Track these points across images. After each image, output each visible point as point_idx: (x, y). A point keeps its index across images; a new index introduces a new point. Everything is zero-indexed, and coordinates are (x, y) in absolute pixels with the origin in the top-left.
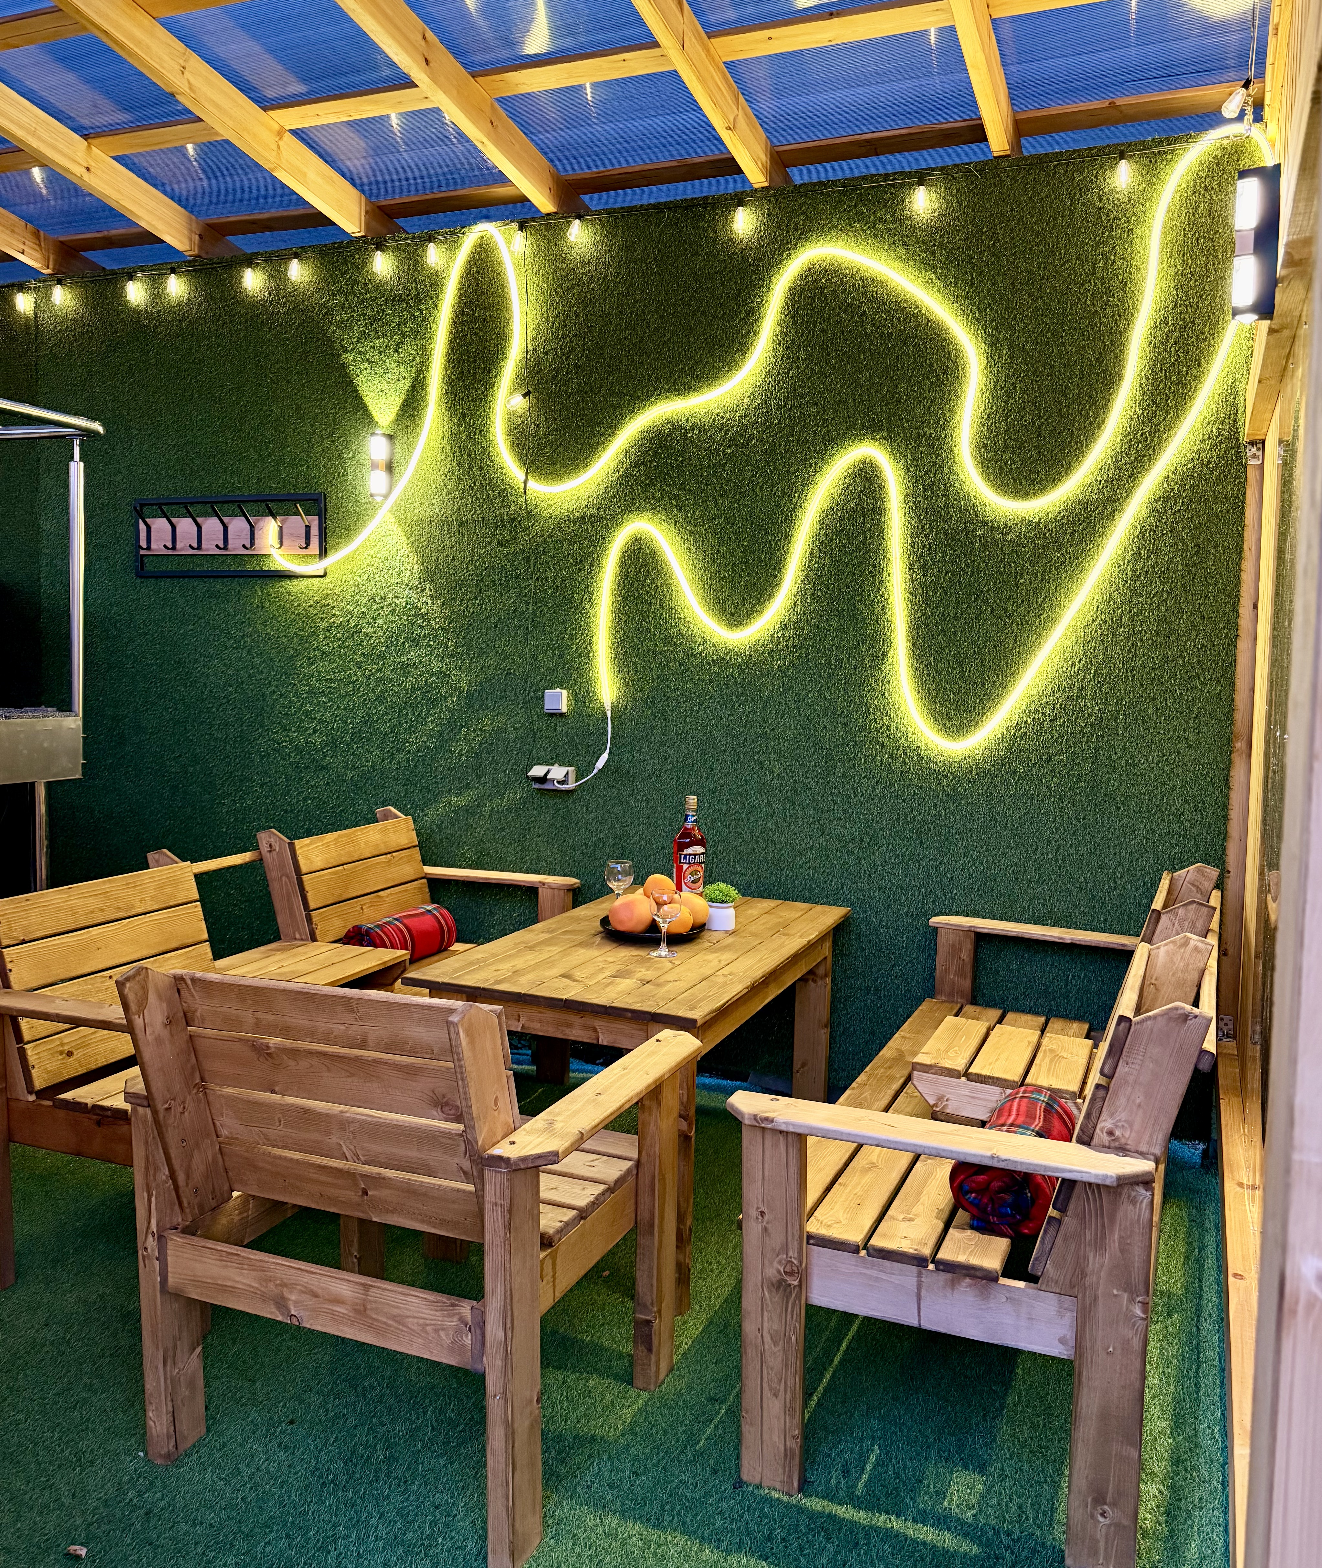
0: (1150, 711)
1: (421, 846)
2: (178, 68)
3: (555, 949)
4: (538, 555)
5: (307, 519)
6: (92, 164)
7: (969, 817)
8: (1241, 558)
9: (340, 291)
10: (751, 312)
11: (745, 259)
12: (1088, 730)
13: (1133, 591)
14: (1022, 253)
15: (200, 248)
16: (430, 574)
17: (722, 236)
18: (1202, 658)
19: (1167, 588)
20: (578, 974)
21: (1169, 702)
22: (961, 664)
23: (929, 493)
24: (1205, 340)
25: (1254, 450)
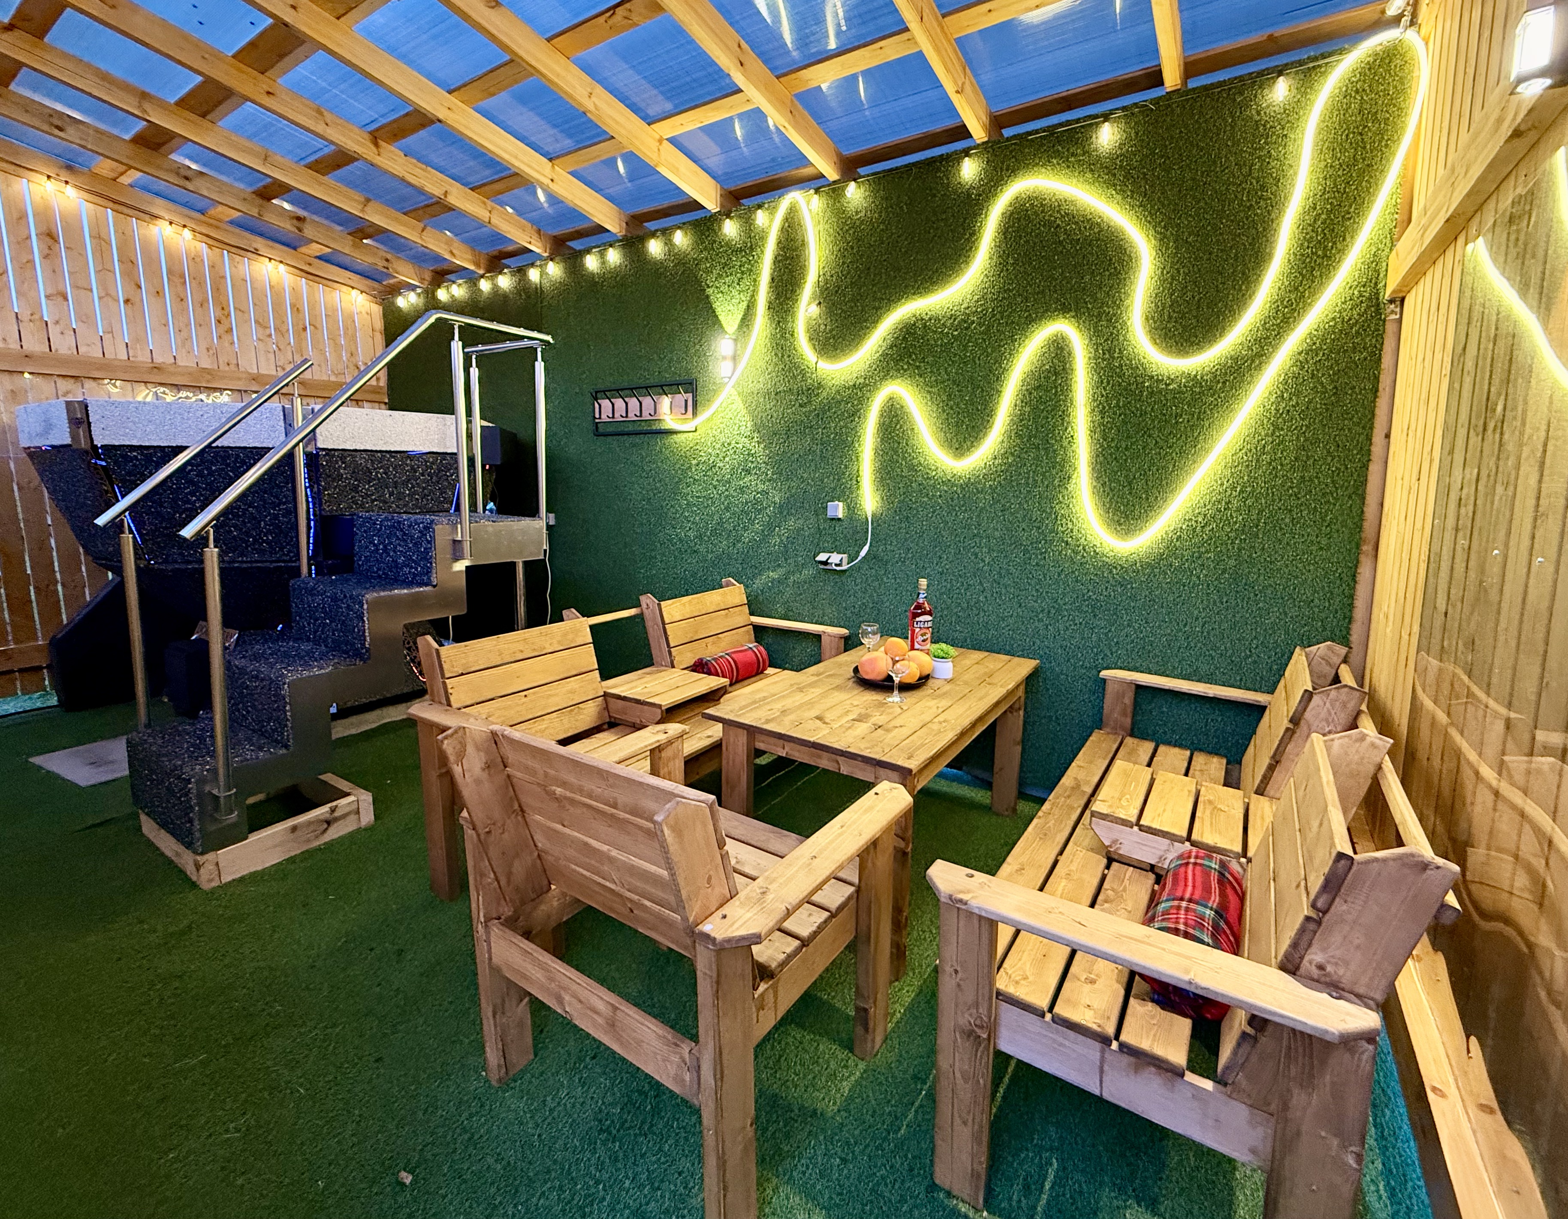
0: (1287, 520)
1: (749, 604)
2: (586, 94)
3: (817, 691)
4: (824, 413)
5: (686, 396)
6: (555, 177)
7: (1133, 598)
8: (1376, 397)
9: (705, 249)
10: (973, 234)
11: (969, 195)
12: (1232, 535)
13: (1276, 427)
14: (1188, 165)
15: (627, 230)
16: (757, 428)
17: (954, 181)
18: (1336, 478)
19: (1306, 422)
20: (828, 717)
21: (1305, 513)
22: (1130, 483)
23: (1107, 356)
24: (1350, 219)
25: (1392, 306)
